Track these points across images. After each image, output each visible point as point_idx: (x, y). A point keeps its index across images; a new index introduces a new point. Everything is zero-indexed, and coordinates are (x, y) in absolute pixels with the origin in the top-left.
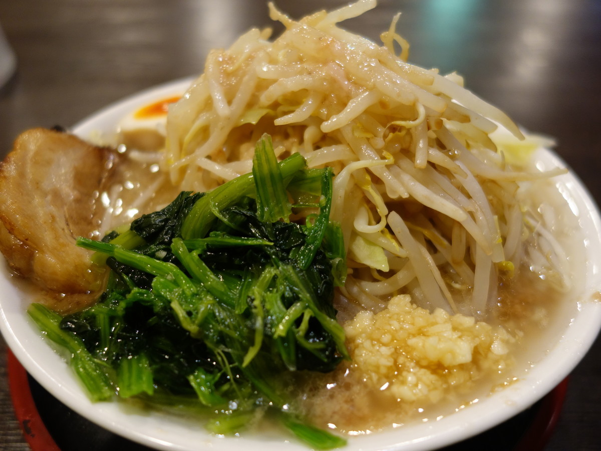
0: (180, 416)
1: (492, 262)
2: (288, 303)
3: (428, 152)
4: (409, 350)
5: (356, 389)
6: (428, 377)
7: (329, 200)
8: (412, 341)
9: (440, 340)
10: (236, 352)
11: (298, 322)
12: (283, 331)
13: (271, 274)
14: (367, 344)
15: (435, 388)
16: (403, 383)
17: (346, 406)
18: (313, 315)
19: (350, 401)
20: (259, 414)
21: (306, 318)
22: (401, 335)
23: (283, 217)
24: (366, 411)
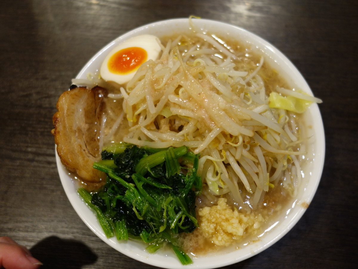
0: (137, 242)
1: (263, 190)
2: (177, 212)
3: (242, 151)
4: (221, 226)
5: (200, 237)
6: (226, 237)
7: (196, 169)
8: (223, 223)
9: (232, 228)
10: (157, 224)
11: (180, 220)
12: (173, 226)
13: (171, 199)
14: (206, 222)
15: (228, 242)
16: (217, 238)
17: (195, 245)
18: (186, 216)
19: (197, 242)
20: (164, 244)
21: (183, 219)
22: (220, 220)
23: (177, 172)
24: (202, 246)
